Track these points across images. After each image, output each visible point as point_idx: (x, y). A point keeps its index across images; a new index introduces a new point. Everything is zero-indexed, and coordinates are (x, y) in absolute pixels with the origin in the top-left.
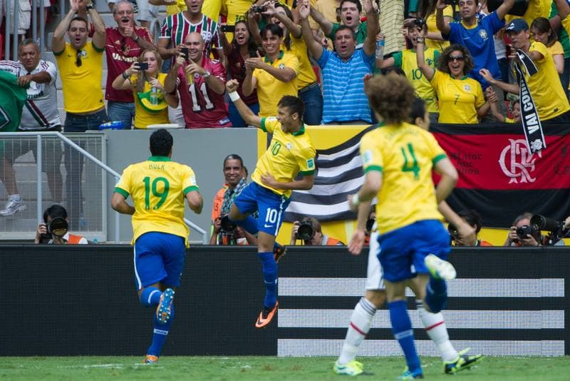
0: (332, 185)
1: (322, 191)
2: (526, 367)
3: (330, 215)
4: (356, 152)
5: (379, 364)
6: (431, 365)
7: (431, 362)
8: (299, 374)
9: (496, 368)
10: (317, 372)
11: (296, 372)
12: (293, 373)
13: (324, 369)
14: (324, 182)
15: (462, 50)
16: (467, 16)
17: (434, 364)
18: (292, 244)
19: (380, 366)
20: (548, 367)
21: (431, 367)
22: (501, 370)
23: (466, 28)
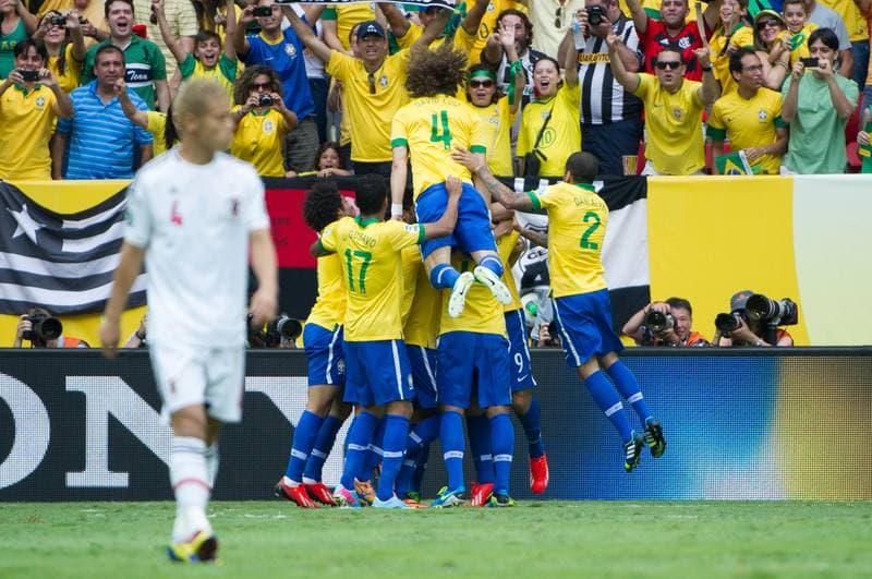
0: (84, 264)
1: (69, 272)
2: (354, 517)
3: (80, 306)
4: (118, 217)
5: (148, 512)
6: (222, 514)
7: (221, 510)
8: (36, 528)
9: (312, 518)
10: (60, 525)
11: (33, 525)
12: (29, 527)
13: (71, 520)
14: (71, 259)
15: (269, 73)
16: (271, 26)
17: (226, 513)
18: (18, 346)
19: (151, 516)
20: (386, 516)
21: (221, 517)
22: (319, 521)
23: (269, 43)
